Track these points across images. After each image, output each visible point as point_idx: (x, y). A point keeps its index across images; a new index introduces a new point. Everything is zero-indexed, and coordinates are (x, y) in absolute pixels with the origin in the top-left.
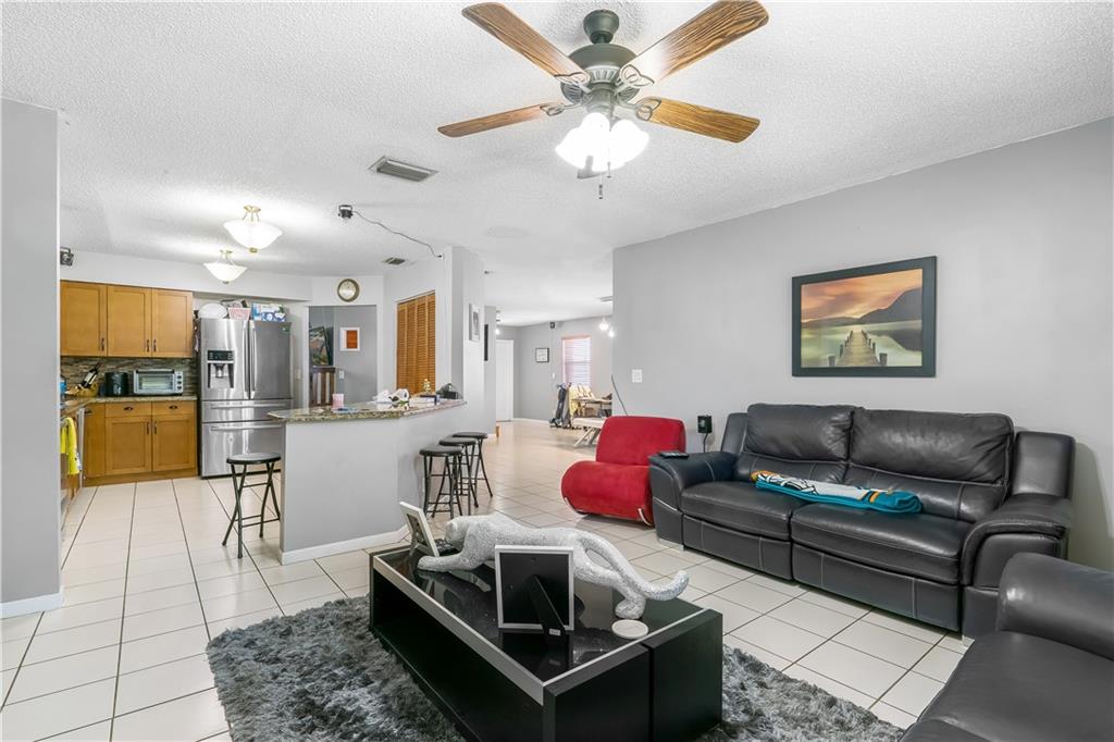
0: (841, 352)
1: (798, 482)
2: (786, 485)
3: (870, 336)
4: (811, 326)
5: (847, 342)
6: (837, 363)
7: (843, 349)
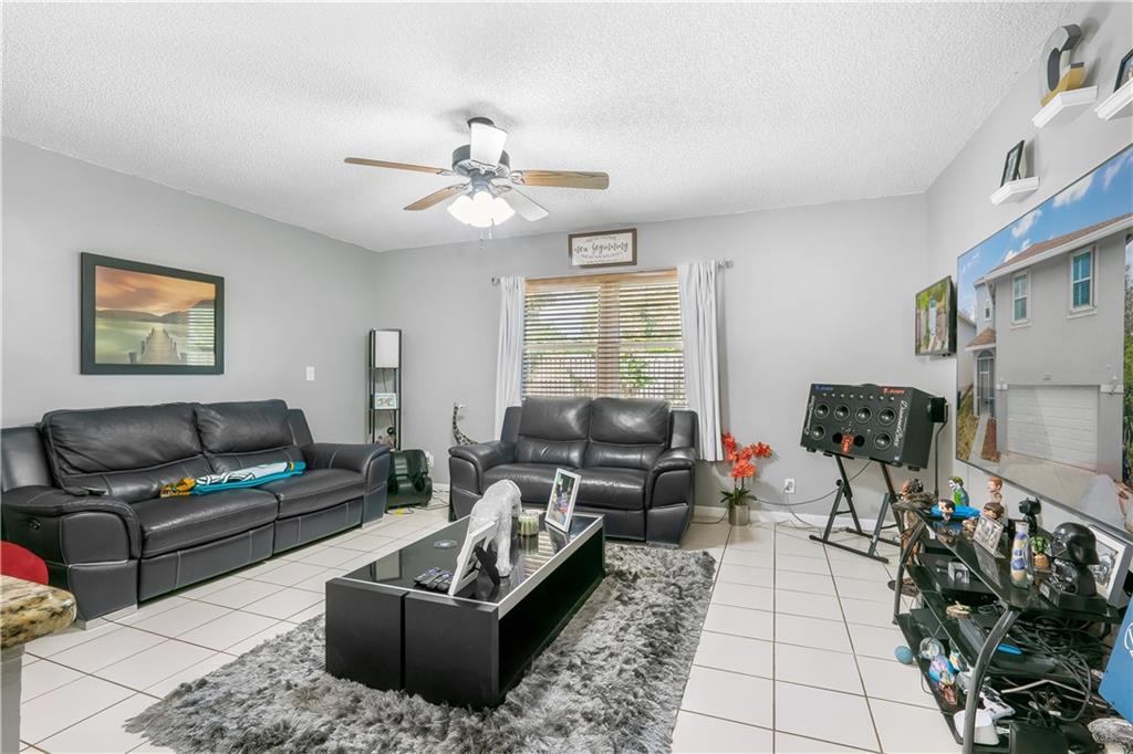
0: (143, 348)
1: (237, 474)
2: (229, 481)
3: (171, 336)
4: (107, 315)
5: (148, 339)
6: (139, 360)
7: (144, 346)
